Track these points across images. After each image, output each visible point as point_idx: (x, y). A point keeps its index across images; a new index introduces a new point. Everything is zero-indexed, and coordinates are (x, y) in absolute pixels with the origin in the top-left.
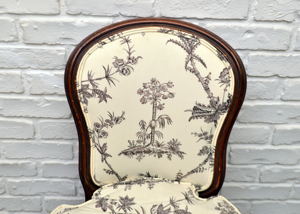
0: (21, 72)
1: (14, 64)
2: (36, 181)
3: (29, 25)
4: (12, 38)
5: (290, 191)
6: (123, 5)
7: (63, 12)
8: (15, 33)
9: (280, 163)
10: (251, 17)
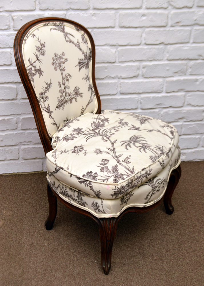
0: (11, 50)
1: (7, 45)
2: (16, 133)
3: (17, 18)
4: (6, 27)
5: (182, 128)
6: (72, 2)
7: (37, 9)
8: (9, 23)
9: (173, 106)
10: (144, 6)
